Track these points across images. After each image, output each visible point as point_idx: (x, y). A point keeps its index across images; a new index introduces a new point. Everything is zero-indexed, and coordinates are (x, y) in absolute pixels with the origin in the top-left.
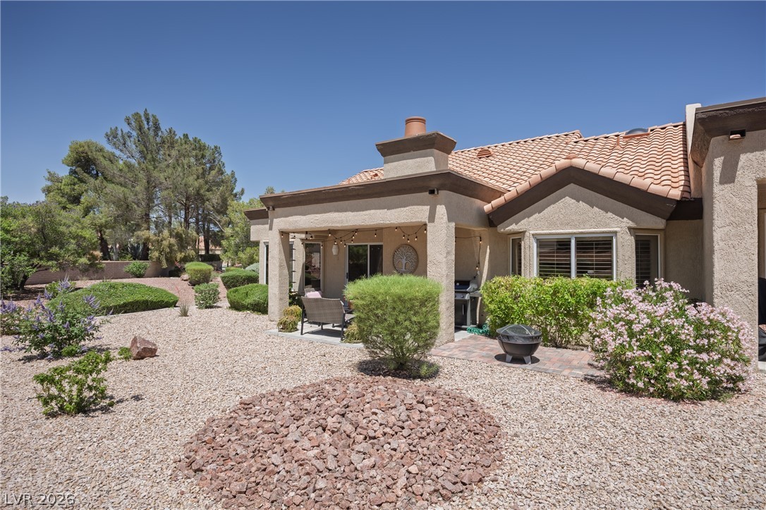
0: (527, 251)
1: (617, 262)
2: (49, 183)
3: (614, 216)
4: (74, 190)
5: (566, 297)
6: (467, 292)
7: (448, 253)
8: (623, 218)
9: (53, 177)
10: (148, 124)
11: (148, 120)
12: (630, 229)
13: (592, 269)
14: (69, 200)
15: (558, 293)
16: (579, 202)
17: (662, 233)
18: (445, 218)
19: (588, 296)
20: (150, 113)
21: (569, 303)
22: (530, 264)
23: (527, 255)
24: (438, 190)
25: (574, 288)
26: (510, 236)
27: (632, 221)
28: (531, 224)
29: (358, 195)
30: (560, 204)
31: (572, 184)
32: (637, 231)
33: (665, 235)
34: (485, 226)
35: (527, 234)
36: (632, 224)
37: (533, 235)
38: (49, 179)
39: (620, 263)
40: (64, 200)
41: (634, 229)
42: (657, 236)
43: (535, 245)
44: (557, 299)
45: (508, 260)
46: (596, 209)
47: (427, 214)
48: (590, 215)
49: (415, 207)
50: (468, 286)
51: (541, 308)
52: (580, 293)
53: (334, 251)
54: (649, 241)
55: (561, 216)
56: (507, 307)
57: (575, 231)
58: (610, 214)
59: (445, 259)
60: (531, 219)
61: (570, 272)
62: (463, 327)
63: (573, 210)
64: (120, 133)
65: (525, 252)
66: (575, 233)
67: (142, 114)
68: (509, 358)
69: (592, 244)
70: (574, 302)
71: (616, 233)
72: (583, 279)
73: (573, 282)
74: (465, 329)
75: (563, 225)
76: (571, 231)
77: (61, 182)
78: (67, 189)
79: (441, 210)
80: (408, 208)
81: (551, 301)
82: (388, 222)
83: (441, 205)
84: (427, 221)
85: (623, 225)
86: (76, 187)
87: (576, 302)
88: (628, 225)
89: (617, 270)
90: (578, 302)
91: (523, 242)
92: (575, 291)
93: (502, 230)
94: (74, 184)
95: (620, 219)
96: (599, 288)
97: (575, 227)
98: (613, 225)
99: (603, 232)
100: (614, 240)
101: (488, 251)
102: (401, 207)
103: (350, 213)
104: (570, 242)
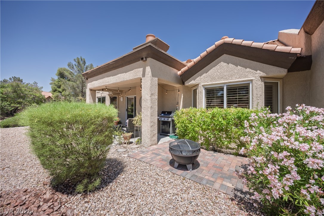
0: (200, 95)
1: (253, 98)
2: (52, 82)
3: (251, 70)
4: (59, 84)
5: (220, 120)
6: (170, 117)
7: (152, 94)
8: (257, 71)
9: (53, 80)
10: (82, 61)
11: (82, 60)
12: (261, 77)
13: (236, 103)
14: (57, 87)
15: (215, 117)
16: (228, 64)
17: (281, 80)
18: (150, 74)
19: (235, 119)
20: (83, 58)
21: (222, 124)
22: (201, 102)
23: (200, 97)
24: (146, 58)
25: (225, 114)
26: (192, 88)
27: (263, 72)
28: (202, 79)
29: (114, 67)
30: (218, 67)
31: (225, 55)
32: (265, 79)
33: (283, 82)
34: (180, 84)
35: (200, 85)
36: (263, 74)
37: (203, 86)
38: (52, 80)
39: (255, 99)
40: (56, 87)
41: (264, 77)
42: (278, 82)
43: (204, 91)
44: (214, 121)
45: (191, 101)
46: (239, 67)
47: (142, 73)
48: (236, 71)
49: (136, 69)
50: (171, 114)
51: (204, 127)
52: (229, 117)
53: (121, 99)
54: (272, 86)
55: (218, 74)
56: (185, 126)
57: (226, 81)
58: (248, 70)
59: (150, 98)
60: (202, 77)
61: (223, 106)
62: (168, 135)
63: (225, 69)
64: (71, 64)
65: (199, 95)
66: (226, 83)
67: (80, 58)
68: (176, 164)
69: (236, 89)
70: (225, 123)
71: (252, 80)
72: (231, 109)
73: (225, 111)
74: (169, 136)
75: (219, 78)
76: (224, 82)
77: (55, 81)
78: (57, 83)
79: (148, 69)
80: (133, 71)
81: (210, 122)
82: (126, 80)
83: (148, 66)
84: (142, 77)
85: (257, 75)
86: (60, 83)
87: (227, 123)
88: (260, 75)
89: (252, 103)
90: (228, 124)
91: (197, 90)
92: (226, 116)
93: (187, 84)
94: (59, 82)
95: (255, 72)
96: (243, 114)
97: (227, 79)
98: (250, 76)
99: (244, 81)
100: (251, 85)
101: (182, 96)
102: (130, 71)
103: (112, 77)
104: (223, 88)
